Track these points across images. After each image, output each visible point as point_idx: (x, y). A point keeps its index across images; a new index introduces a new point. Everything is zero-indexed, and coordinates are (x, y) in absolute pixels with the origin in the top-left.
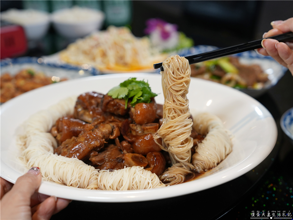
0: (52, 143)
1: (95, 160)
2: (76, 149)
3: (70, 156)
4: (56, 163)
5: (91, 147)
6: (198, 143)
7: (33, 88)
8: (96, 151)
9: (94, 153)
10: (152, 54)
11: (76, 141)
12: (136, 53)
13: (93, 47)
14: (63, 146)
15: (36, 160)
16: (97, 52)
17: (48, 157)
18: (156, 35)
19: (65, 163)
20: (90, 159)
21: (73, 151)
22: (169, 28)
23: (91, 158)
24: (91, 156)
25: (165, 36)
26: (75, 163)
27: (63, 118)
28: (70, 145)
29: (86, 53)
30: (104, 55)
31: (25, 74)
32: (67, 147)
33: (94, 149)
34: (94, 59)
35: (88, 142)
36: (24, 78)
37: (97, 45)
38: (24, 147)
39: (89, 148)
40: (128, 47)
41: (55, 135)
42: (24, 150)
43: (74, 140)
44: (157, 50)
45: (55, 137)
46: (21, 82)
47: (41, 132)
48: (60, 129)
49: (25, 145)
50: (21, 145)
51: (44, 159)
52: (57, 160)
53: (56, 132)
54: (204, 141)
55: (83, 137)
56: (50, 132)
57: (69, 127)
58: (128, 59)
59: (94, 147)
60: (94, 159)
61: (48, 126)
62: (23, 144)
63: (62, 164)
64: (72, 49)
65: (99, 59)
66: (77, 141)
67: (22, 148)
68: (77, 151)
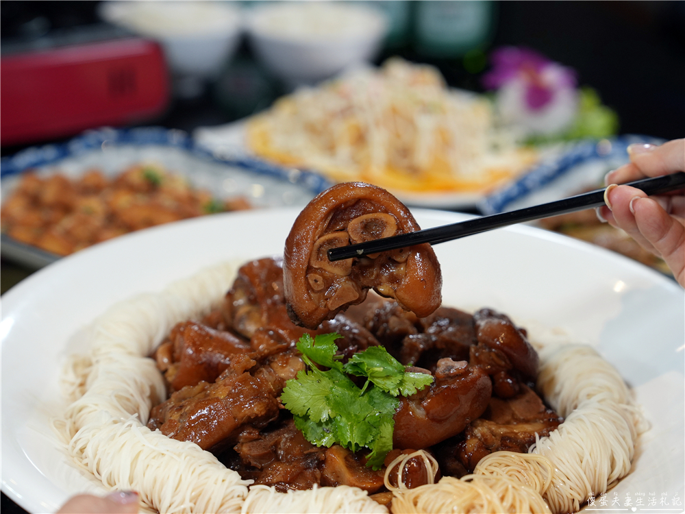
0: (153, 388)
1: (249, 453)
2: (201, 416)
3: (181, 436)
4: (140, 452)
5: (241, 415)
6: (537, 436)
7: (149, 224)
8: (255, 427)
9: (250, 433)
10: (495, 148)
11: (207, 396)
12: (445, 141)
13: (334, 115)
14: (173, 404)
15: (93, 436)
16: (341, 130)
17: (122, 434)
18: (513, 92)
19: (163, 454)
20: (236, 448)
21: (194, 421)
22: (553, 76)
23: (239, 445)
24: (241, 440)
25: (539, 98)
26: (188, 458)
27: (189, 323)
28: (188, 404)
29: (313, 130)
30: (360, 139)
31: (136, 178)
32: (181, 407)
33: (250, 422)
34: (330, 148)
35: (234, 402)
36: (132, 189)
37: (347, 112)
38: (78, 391)
39: (235, 418)
40: (426, 124)
41: (163, 368)
42: (75, 400)
43: (204, 390)
44: (508, 138)
45: (164, 373)
46: (123, 201)
47: (130, 354)
48: (176, 355)
49: (82, 385)
50: (73, 384)
51: (113, 438)
52: (144, 445)
53: (166, 360)
54: (554, 434)
55: (225, 385)
56: (152, 355)
57: (197, 351)
58: (423, 157)
59: (249, 417)
60: (245, 450)
61: (151, 340)
62: (79, 381)
63: (154, 458)
64: (284, 111)
65: (344, 151)
66: (209, 395)
67: (73, 393)
68: (204, 423)
